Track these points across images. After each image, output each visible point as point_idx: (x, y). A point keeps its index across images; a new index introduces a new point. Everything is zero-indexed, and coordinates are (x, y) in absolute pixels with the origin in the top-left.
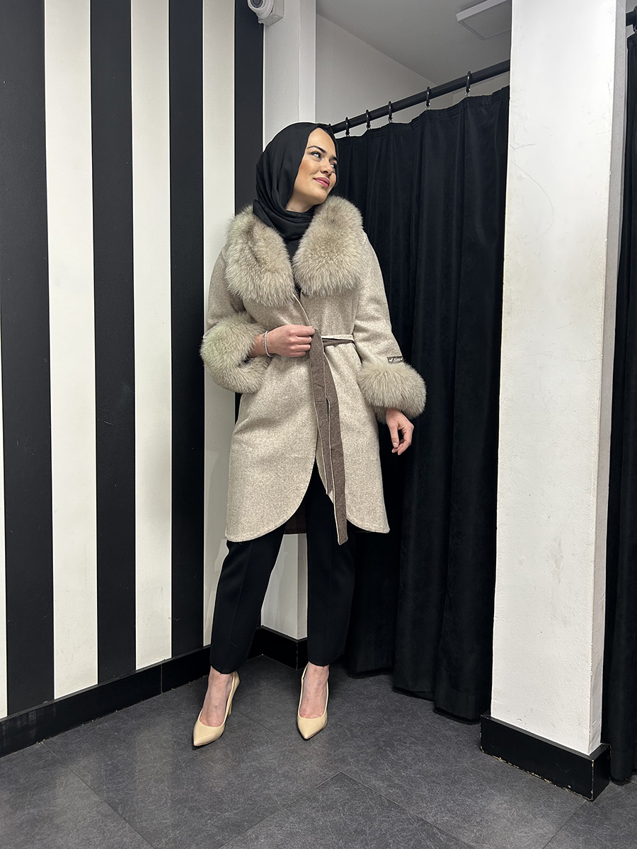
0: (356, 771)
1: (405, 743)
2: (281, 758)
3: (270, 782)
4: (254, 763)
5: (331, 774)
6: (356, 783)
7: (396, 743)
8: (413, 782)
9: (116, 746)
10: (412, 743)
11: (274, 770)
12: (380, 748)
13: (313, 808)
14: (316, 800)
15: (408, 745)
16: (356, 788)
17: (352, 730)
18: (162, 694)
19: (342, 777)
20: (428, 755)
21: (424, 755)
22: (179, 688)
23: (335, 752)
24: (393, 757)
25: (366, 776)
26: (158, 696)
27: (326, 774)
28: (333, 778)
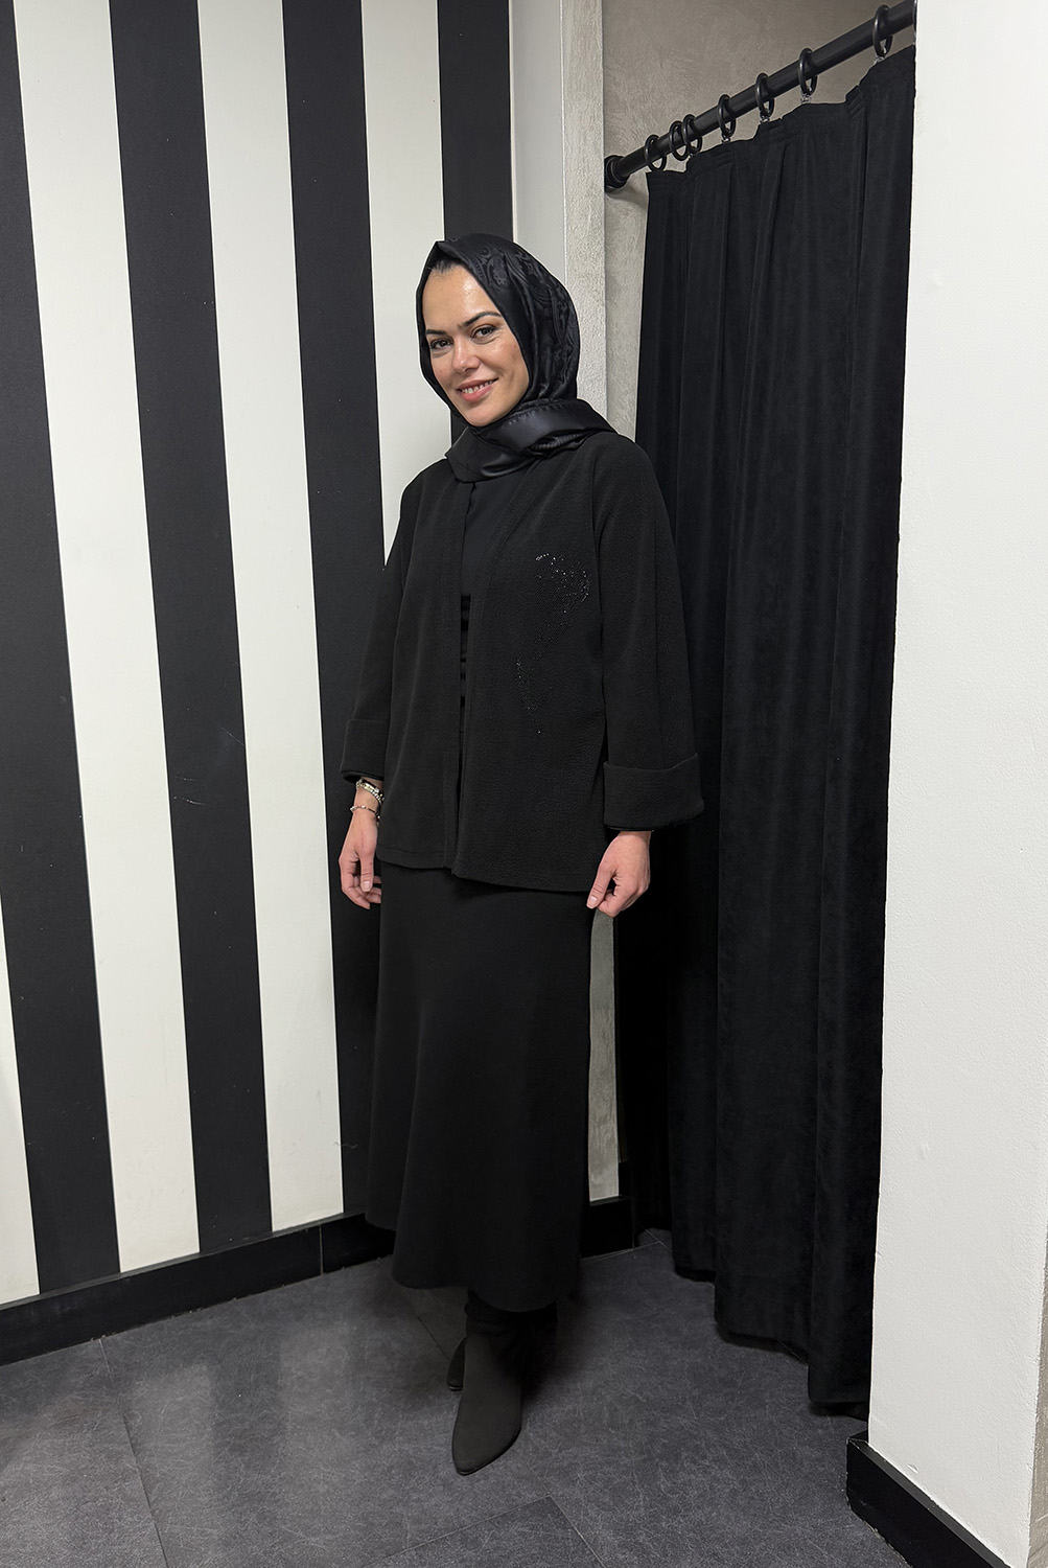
0: (578, 1501)
1: (704, 1457)
3: (414, 1490)
4: (406, 1447)
5: (530, 1497)
6: (565, 1525)
7: (685, 1454)
8: (673, 1546)
9: (204, 1368)
10: (718, 1460)
11: (435, 1467)
12: (651, 1459)
13: (463, 1561)
14: (476, 1543)
15: (707, 1464)
16: (560, 1536)
17: (616, 1410)
18: (323, 1276)
19: (546, 1508)
20: (734, 1492)
21: (727, 1490)
22: (355, 1268)
23: (560, 1451)
24: (663, 1484)
25: (592, 1514)
26: (314, 1279)
27: (519, 1495)
28: (528, 1506)
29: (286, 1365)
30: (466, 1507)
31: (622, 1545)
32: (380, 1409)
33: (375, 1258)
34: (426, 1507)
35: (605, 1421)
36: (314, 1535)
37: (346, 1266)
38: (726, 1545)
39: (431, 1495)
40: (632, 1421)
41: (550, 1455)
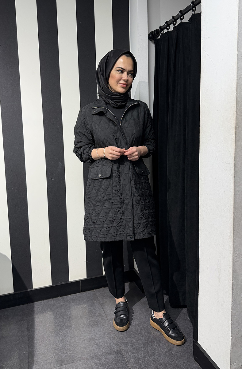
0: (127, 351)
1: (161, 343)
2: (102, 335)
4: (90, 335)
5: (116, 349)
6: (123, 357)
8: (147, 364)
10: (164, 344)
11: (96, 340)
12: (147, 342)
13: (97, 363)
14: (100, 360)
15: (161, 344)
16: (121, 359)
17: (142, 329)
18: (81, 293)
19: (119, 352)
20: (166, 352)
21: (164, 351)
22: (89, 291)
23: (126, 338)
24: (149, 349)
25: (130, 354)
26: (79, 293)
27: (114, 348)
28: (115, 351)
29: (67, 313)
30: (100, 350)
31: (136, 363)
32: (86, 325)
33: (94, 289)
34: (91, 349)
35: (139, 332)
36: (64, 354)
37: (87, 291)
38: (161, 365)
39: (93, 347)
40: (145, 332)
41: (124, 339)
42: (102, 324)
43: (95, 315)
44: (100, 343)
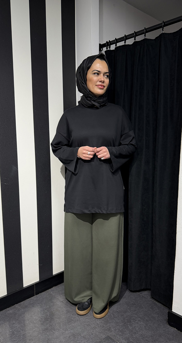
0: (114, 335)
1: (136, 321)
2: (83, 328)
4: (71, 331)
5: (104, 336)
6: (114, 341)
7: (132, 321)
8: (138, 340)
10: (139, 321)
11: (80, 334)
12: (125, 323)
17: (114, 314)
18: (36, 296)
19: (108, 338)
20: (145, 327)
21: (143, 326)
22: (42, 293)
23: (106, 325)
24: (130, 328)
25: (119, 337)
27: (101, 337)
28: (104, 339)
32: (62, 324)
33: (46, 290)
37: (40, 293)
38: (148, 338)
40: (118, 316)
41: (104, 326)
42: (76, 319)
43: (64, 313)
44: (86, 335)
